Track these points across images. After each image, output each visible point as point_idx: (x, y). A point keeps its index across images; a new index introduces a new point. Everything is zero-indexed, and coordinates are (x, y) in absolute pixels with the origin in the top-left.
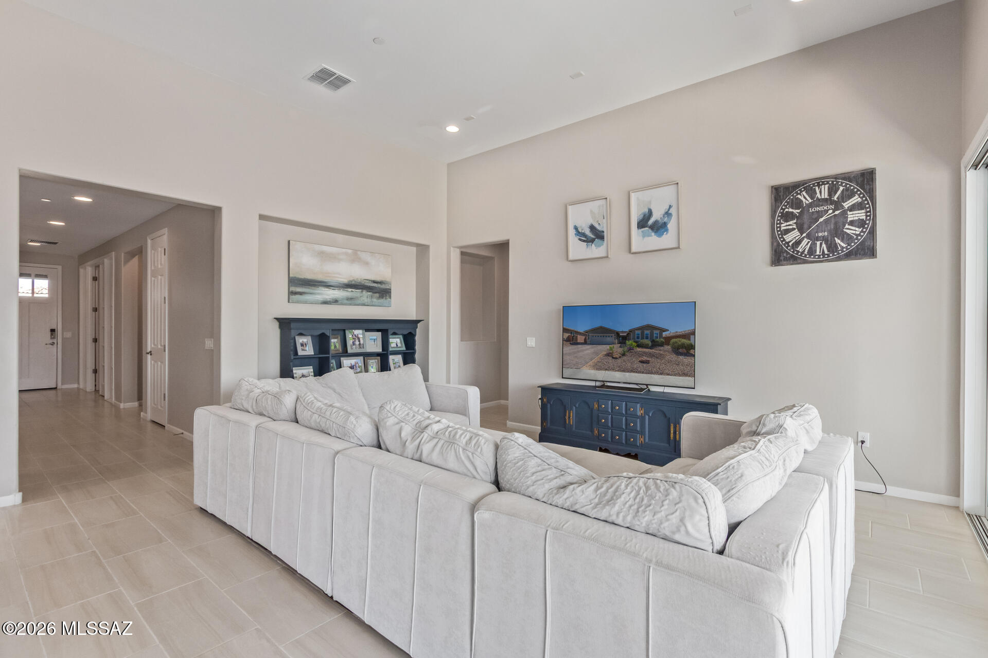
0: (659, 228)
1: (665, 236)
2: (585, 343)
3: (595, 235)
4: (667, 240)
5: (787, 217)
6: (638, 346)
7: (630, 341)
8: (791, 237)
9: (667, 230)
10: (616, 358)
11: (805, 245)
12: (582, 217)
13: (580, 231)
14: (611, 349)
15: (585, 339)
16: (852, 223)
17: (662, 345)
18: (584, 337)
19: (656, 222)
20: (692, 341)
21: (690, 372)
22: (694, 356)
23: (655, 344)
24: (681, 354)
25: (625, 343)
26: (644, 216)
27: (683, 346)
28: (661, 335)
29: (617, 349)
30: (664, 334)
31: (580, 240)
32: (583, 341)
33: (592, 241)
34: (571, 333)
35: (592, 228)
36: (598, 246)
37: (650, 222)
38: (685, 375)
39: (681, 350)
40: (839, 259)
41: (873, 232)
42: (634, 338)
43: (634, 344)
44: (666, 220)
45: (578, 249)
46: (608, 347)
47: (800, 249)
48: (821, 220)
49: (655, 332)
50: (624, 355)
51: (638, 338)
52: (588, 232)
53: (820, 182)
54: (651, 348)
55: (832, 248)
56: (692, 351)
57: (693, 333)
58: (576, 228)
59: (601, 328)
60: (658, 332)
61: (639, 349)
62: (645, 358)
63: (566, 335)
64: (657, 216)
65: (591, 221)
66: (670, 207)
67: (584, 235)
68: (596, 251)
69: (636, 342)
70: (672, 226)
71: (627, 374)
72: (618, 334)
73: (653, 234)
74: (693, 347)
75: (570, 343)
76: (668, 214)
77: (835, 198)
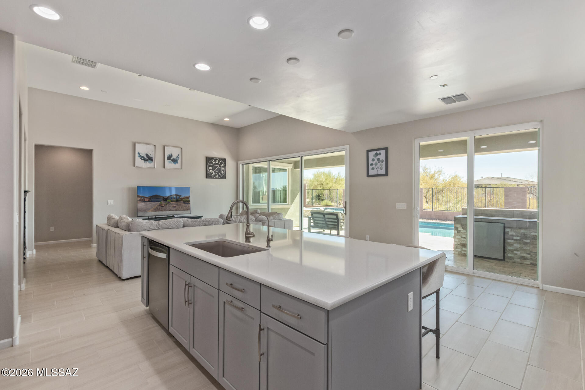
0: (175, 161)
1: (177, 164)
2: (149, 201)
3: (148, 159)
4: (178, 166)
5: (210, 166)
6: (172, 201)
7: (169, 200)
8: (211, 171)
9: (177, 162)
10: (163, 206)
11: (213, 174)
12: (142, 149)
13: (141, 155)
14: (161, 203)
15: (149, 200)
16: (222, 170)
17: (180, 201)
18: (148, 199)
19: (174, 159)
20: (189, 199)
21: (189, 209)
22: (190, 204)
23: (177, 201)
24: (186, 203)
25: (166, 201)
26: (169, 156)
27: (187, 201)
28: (179, 197)
29: (163, 203)
30: (181, 197)
31: (141, 159)
32: (148, 201)
33: (147, 160)
34: (142, 198)
35: (147, 155)
36: (149, 163)
37: (172, 158)
38: (188, 210)
39: (186, 202)
40: (220, 178)
41: (226, 173)
42: (170, 199)
43: (170, 201)
44: (177, 159)
45: (139, 162)
46: (159, 202)
47: (213, 175)
48: (217, 168)
49: (178, 196)
50: (166, 205)
51: (172, 199)
52: (145, 156)
53: (217, 159)
54: (176, 202)
55: (219, 175)
56: (189, 202)
57: (190, 197)
58: (139, 153)
59: (156, 195)
60: (178, 197)
61: (172, 203)
62: (174, 206)
63: (139, 199)
64: (174, 157)
65: (146, 153)
66: (179, 155)
67: (143, 157)
68: (148, 165)
69: (171, 200)
70: (179, 161)
71: (168, 212)
72: (163, 197)
73: (173, 163)
74: (189, 201)
75: (142, 202)
76: (178, 157)
77: (219, 163)
